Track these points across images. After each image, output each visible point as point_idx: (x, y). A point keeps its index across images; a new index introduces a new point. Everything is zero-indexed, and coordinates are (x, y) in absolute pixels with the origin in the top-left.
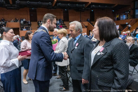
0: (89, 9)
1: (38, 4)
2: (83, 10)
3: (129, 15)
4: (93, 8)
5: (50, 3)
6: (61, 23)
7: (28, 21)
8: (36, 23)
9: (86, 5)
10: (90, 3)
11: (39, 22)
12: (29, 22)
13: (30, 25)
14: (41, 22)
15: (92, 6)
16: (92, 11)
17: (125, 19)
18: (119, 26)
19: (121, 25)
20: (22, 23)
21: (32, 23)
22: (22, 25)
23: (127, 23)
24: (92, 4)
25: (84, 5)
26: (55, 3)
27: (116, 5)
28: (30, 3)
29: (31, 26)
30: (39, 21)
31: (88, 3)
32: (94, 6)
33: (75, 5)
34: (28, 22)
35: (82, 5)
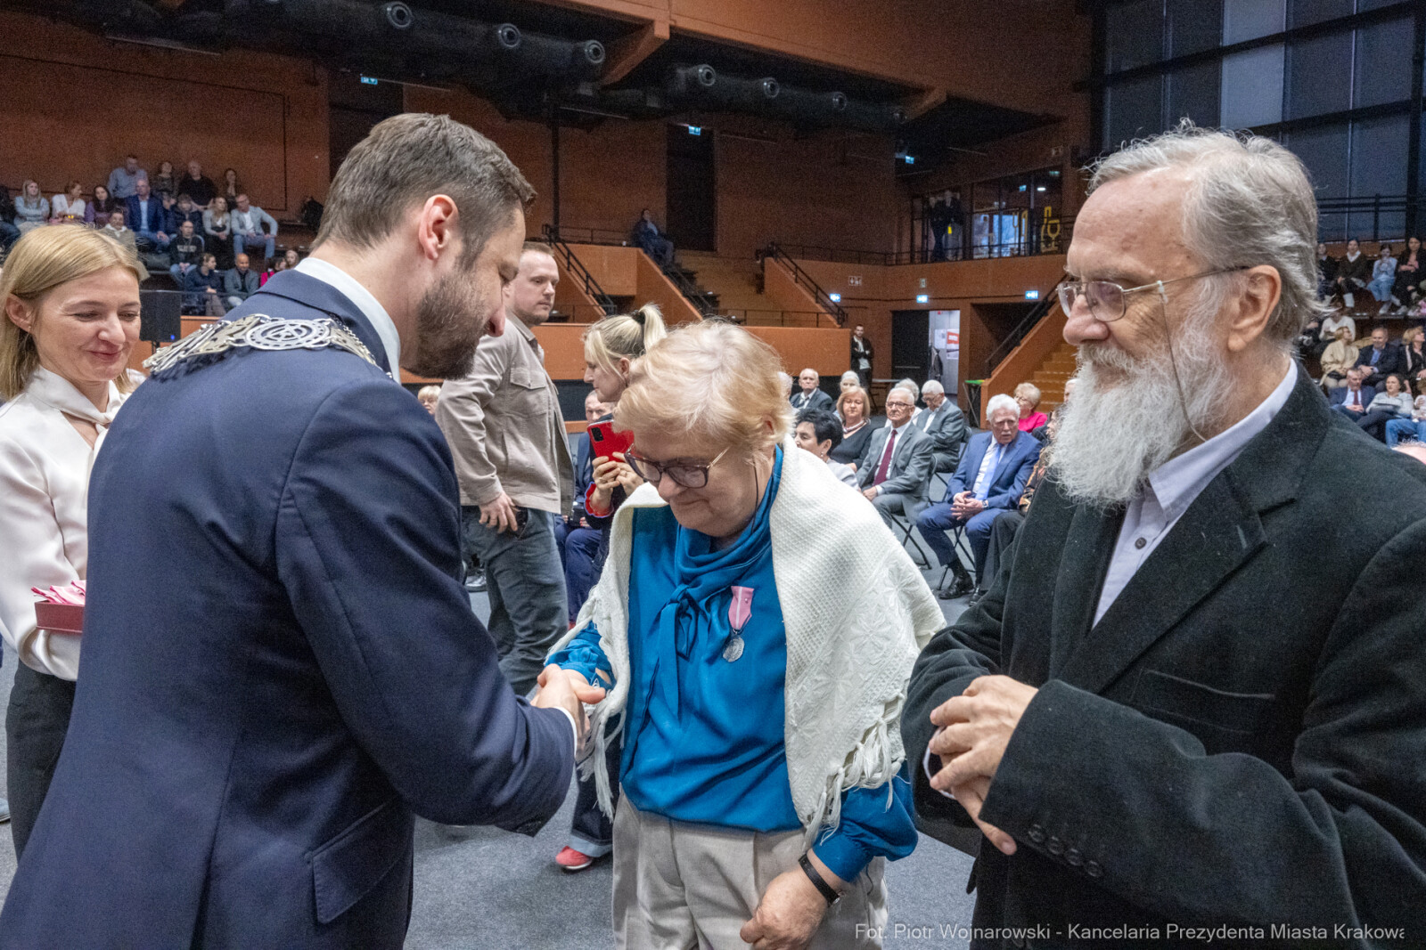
0: (653, 103)
3: (1048, 209)
4: (697, 101)
9: (613, 56)
10: (662, 32)
16: (694, 129)
17: (1016, 255)
18: (956, 315)
19: (974, 305)
23: (1032, 295)
24: (685, 46)
25: (590, 45)
31: (640, 26)
32: (702, 70)
35: (563, 46)
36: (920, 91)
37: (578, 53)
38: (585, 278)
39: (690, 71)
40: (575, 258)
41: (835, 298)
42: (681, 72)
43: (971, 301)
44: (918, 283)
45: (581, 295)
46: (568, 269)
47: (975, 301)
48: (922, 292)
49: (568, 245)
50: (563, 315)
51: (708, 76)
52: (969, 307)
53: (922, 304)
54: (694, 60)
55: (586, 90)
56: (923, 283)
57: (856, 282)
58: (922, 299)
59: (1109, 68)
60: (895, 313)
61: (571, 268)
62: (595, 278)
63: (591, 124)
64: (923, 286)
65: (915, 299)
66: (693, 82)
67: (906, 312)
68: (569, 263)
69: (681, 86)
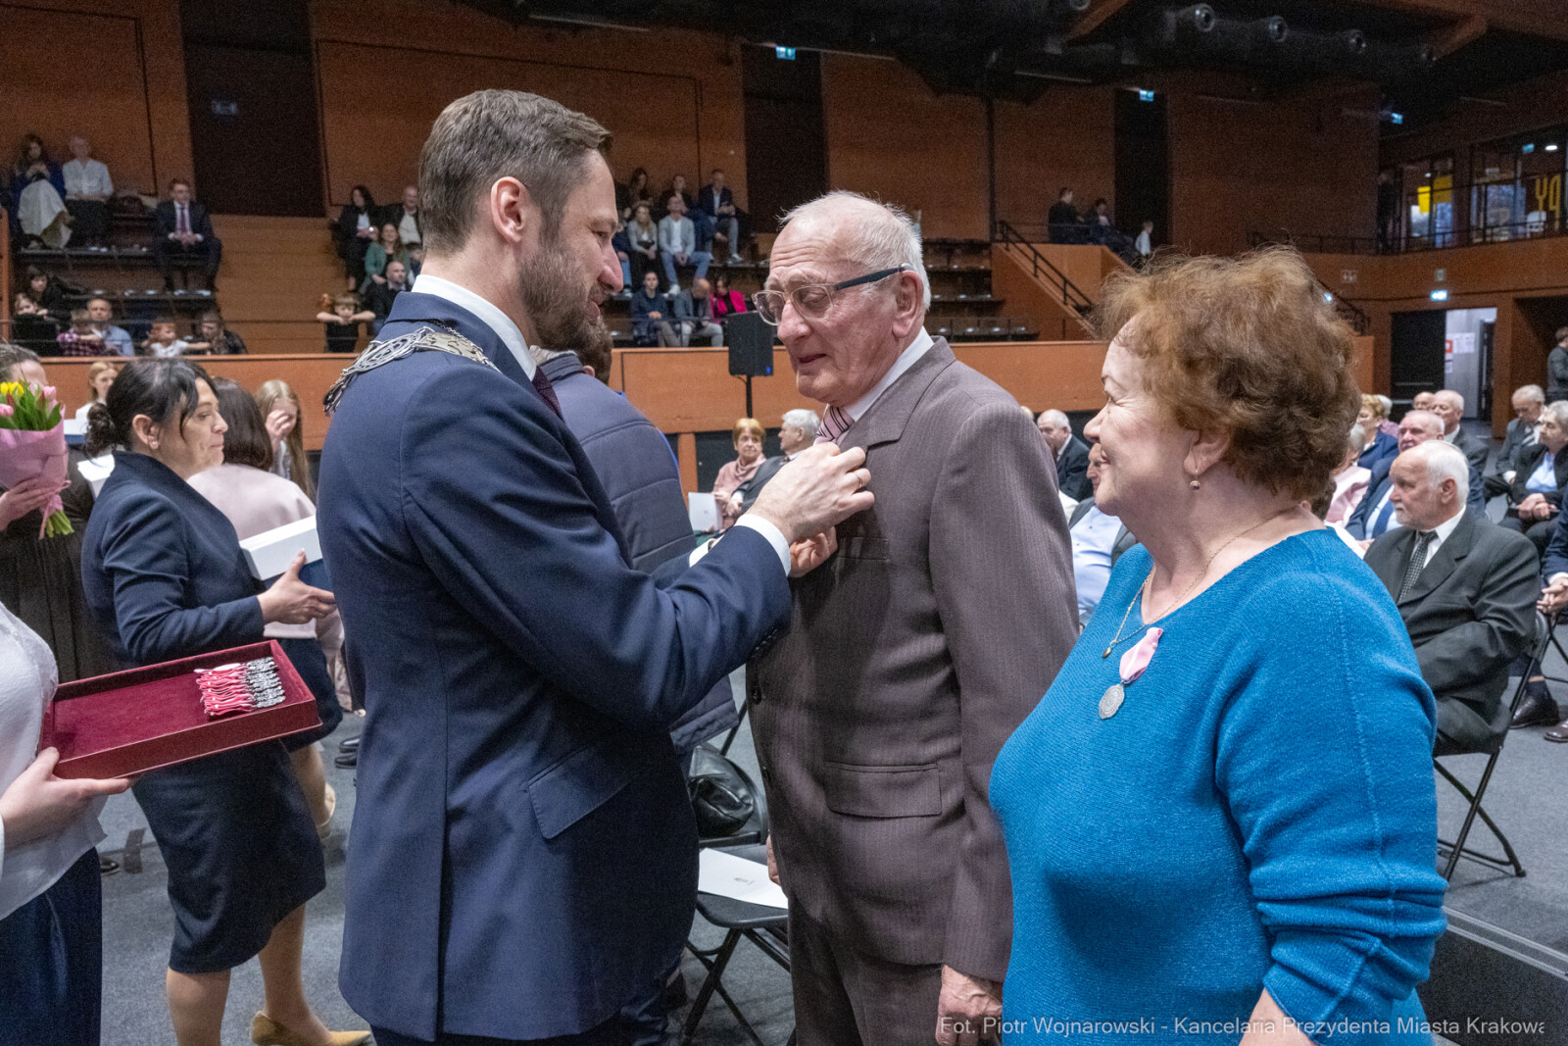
0: (1128, 59)
6: (721, 249)
7: (151, 203)
8: (309, 235)
11: (364, 224)
12: (182, 211)
13: (204, 260)
14: (389, 215)
16: (1145, 94)
19: (1520, 303)
20: (47, 221)
21: (228, 229)
22: (50, 262)
27: (1463, 34)
29: (221, 282)
30: (352, 211)
32: (1199, 11)
34: (169, 205)
36: (1457, 21)
38: (1061, 284)
39: (1182, 13)
40: (1043, 259)
42: (1171, 17)
43: (1512, 295)
44: (1432, 277)
45: (1058, 306)
46: (1036, 275)
47: (1520, 295)
48: (1439, 287)
49: (1033, 245)
50: (1032, 332)
51: (1208, 18)
52: (1510, 303)
53: (1437, 302)
55: (1053, 47)
56: (1440, 275)
57: (1349, 277)
58: (1440, 295)
60: (1395, 315)
61: (1039, 273)
62: (1074, 282)
64: (1440, 279)
65: (1428, 296)
66: (1186, 28)
67: (1414, 314)
68: (1036, 267)
69: (1169, 34)
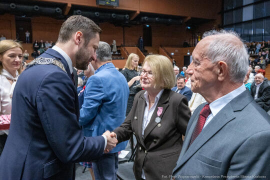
0: (138, 23)
1: (33, 9)
2: (127, 24)
4: (145, 22)
5: (58, 10)
9: (130, 17)
10: (138, 12)
15: (142, 18)
16: (148, 26)
24: (142, 14)
25: (127, 16)
26: (69, 9)
27: (189, 18)
28: (16, 7)
30: (35, 43)
31: (135, 12)
32: (145, 18)
33: (109, 15)
35: (123, 16)
36: (186, 17)
37: (125, 17)
41: (173, 54)
44: (187, 51)
51: (147, 18)
54: (144, 16)
55: (127, 22)
56: (189, 51)
57: (177, 51)
58: (188, 54)
59: (225, 10)
63: (129, 27)
67: (186, 56)
69: (142, 20)
